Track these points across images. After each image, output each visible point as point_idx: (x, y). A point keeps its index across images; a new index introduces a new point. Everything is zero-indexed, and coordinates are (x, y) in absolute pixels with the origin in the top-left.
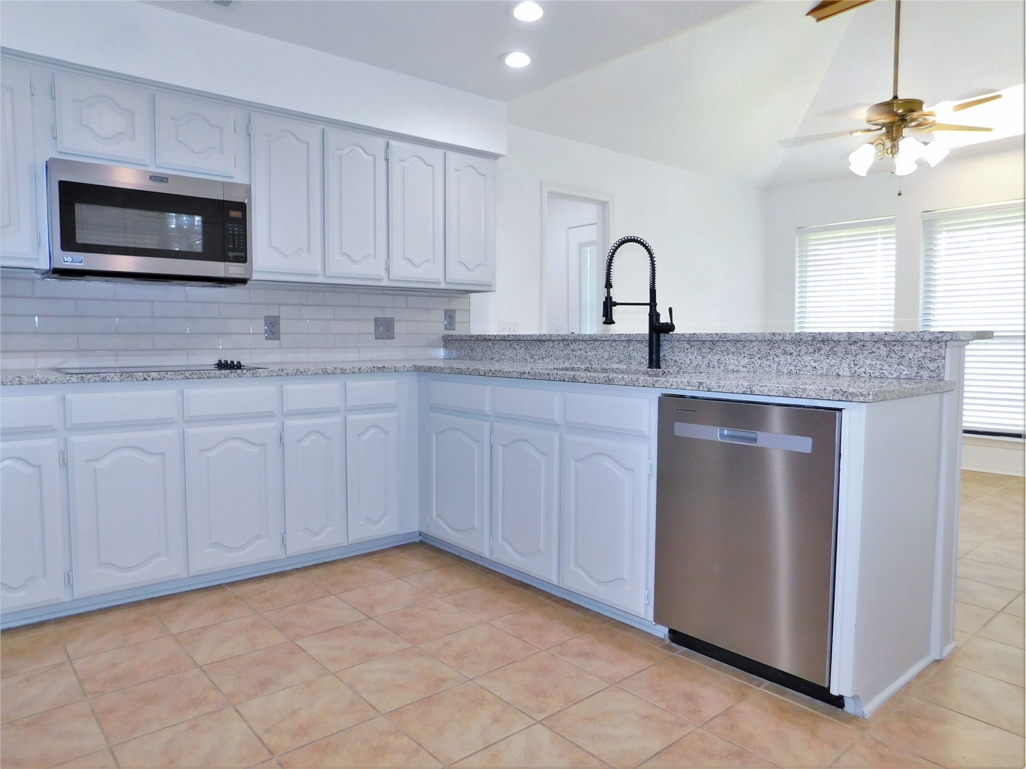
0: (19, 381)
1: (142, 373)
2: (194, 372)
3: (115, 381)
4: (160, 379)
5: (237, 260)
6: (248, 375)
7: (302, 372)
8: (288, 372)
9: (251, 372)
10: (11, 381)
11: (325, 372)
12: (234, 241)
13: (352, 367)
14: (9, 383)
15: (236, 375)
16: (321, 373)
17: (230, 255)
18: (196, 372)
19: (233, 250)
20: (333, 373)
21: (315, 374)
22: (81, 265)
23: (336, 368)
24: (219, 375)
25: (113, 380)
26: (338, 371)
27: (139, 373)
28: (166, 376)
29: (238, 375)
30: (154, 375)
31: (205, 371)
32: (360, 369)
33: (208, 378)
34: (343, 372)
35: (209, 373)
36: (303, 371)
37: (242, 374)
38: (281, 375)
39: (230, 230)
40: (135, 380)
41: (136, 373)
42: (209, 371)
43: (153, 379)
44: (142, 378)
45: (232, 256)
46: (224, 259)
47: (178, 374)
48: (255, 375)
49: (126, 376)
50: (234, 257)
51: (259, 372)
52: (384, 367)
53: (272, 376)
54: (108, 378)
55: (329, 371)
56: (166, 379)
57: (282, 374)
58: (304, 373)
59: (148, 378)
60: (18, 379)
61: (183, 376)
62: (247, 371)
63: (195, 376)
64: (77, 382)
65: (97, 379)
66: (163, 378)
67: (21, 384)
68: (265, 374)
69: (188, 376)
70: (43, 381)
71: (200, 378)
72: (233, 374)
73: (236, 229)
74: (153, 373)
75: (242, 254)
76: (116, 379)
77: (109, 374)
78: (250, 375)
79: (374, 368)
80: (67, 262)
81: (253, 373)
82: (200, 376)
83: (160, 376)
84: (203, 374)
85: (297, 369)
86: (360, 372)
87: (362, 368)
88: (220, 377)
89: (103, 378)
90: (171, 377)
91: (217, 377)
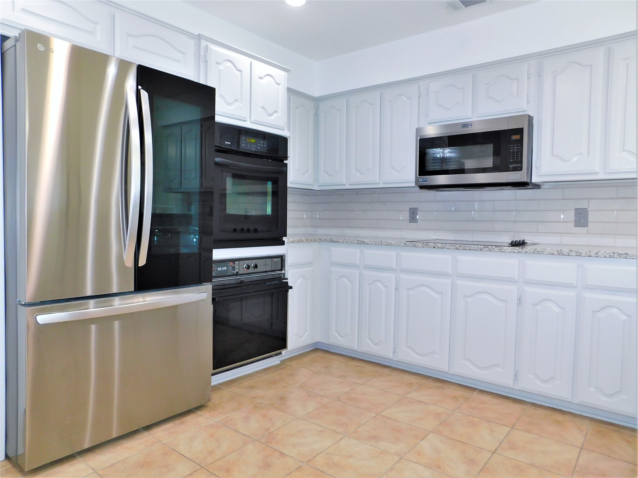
0: (381, 243)
1: (433, 244)
2: (461, 245)
3: (419, 247)
4: (442, 248)
5: (515, 169)
6: (496, 250)
7: (538, 252)
8: (527, 250)
9: (499, 248)
10: (378, 243)
11: (560, 253)
12: (514, 156)
13: (588, 252)
14: (378, 244)
15: (488, 249)
16: (557, 254)
17: (510, 167)
18: (462, 245)
19: (512, 163)
20: (568, 255)
21: (551, 254)
22: (426, 183)
23: (571, 251)
24: (476, 248)
25: (419, 246)
26: (573, 254)
27: (431, 244)
28: (445, 246)
29: (489, 249)
30: (439, 245)
31: (467, 245)
32: (597, 253)
33: (470, 249)
34: (579, 255)
35: (471, 247)
36: (540, 250)
37: (492, 249)
38: (521, 253)
39: (511, 149)
40: (429, 247)
41: (430, 243)
42: (470, 245)
43: (438, 248)
44: (433, 247)
45: (512, 167)
46: (507, 170)
47: (452, 246)
48: (501, 251)
49: (425, 245)
50: (513, 167)
51: (504, 249)
52: (626, 254)
53: (514, 252)
54: (416, 245)
55: (564, 253)
56: (445, 248)
57: (522, 251)
58: (541, 253)
59: (435, 247)
60: (381, 242)
61: (454, 247)
62: (496, 247)
63: (461, 248)
64: (403, 246)
65: (412, 245)
66: (443, 247)
67: (382, 245)
68: (508, 251)
69: (458, 248)
70: (390, 244)
71: (465, 249)
72: (486, 249)
73: (515, 148)
74: (439, 244)
75: (519, 165)
76: (420, 246)
77: (417, 243)
78: (498, 251)
79: (614, 254)
80: (420, 182)
81: (500, 249)
82: (465, 248)
83: (442, 246)
84: (466, 247)
85: (535, 249)
86: (597, 257)
87: (600, 253)
88: (477, 250)
89: (414, 245)
90: (448, 247)
91: (475, 250)
